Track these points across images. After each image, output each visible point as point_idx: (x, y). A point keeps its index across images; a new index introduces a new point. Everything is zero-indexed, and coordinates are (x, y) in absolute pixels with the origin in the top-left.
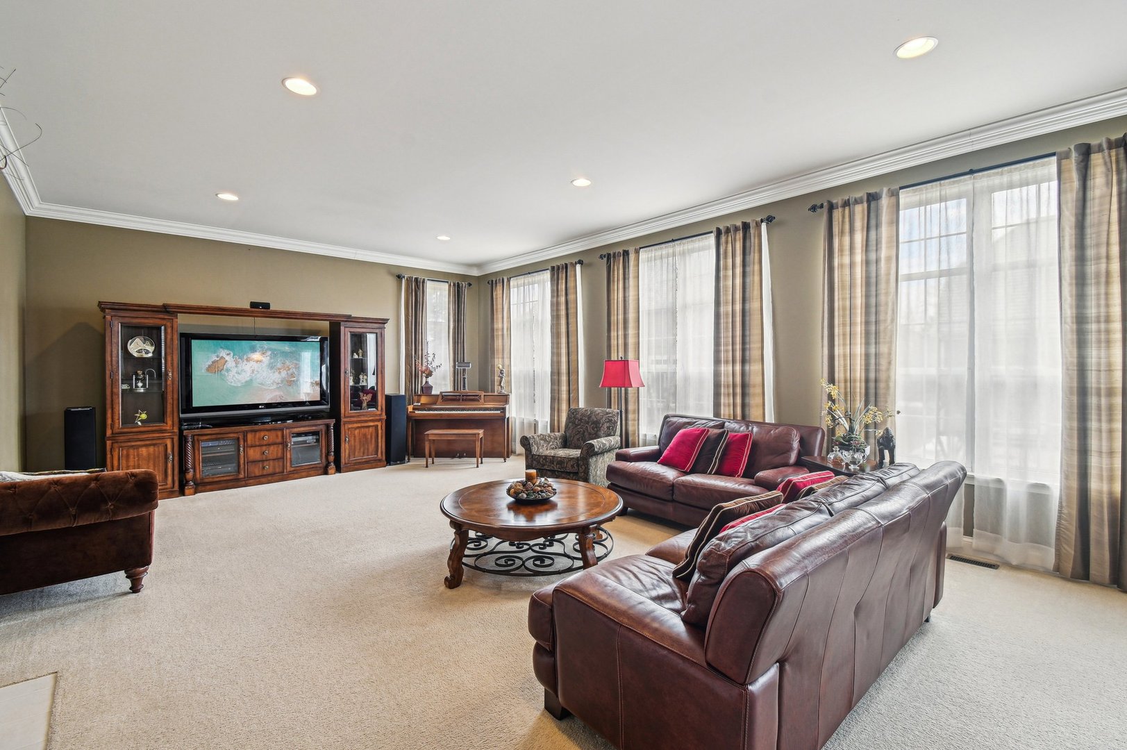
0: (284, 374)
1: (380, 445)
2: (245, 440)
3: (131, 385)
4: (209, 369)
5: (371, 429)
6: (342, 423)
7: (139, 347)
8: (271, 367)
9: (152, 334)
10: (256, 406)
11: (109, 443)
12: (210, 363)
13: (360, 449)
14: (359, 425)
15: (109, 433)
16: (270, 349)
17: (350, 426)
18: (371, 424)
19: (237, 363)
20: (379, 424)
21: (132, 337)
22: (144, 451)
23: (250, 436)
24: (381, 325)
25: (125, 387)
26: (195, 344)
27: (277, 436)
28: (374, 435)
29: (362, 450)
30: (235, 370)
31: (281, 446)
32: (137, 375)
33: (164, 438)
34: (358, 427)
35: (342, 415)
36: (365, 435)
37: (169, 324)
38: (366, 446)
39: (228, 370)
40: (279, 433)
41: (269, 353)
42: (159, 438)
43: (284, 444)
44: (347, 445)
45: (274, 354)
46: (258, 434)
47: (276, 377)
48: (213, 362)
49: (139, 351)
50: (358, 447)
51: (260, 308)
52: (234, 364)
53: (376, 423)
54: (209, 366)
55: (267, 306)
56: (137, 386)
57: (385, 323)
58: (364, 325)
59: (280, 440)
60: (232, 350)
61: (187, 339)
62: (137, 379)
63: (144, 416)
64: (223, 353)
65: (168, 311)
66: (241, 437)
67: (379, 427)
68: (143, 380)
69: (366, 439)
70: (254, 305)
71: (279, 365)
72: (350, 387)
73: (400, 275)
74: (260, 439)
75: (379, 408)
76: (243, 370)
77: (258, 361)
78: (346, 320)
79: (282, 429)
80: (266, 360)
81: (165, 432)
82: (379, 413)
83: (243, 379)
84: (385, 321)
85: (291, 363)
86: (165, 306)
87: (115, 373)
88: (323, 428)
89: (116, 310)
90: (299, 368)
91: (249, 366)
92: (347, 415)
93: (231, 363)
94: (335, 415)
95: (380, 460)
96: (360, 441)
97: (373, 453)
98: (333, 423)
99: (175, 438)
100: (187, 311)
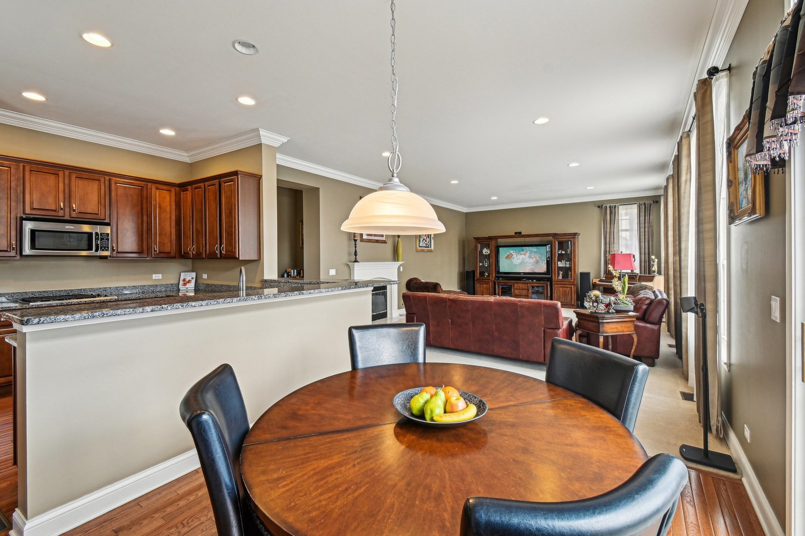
0: (534, 259)
1: (573, 297)
3: (483, 264)
4: (506, 258)
5: (568, 289)
6: (553, 284)
7: (486, 251)
8: (530, 257)
9: (488, 247)
10: (520, 273)
11: (476, 282)
12: (506, 255)
13: (562, 298)
14: (562, 286)
15: (476, 279)
17: (557, 286)
18: (568, 286)
19: (517, 255)
20: (573, 286)
21: (484, 248)
22: (484, 285)
23: (516, 285)
24: (574, 236)
25: (481, 264)
26: (501, 249)
28: (570, 292)
30: (516, 258)
31: (527, 291)
32: (485, 260)
35: (553, 280)
36: (565, 291)
37: (491, 243)
38: (565, 297)
39: (513, 258)
40: (526, 285)
41: (529, 251)
42: (488, 282)
43: (528, 290)
45: (531, 252)
46: (518, 285)
47: (532, 261)
48: (508, 255)
50: (561, 296)
51: (519, 234)
55: (520, 233)
56: (485, 264)
58: (564, 237)
59: (526, 288)
60: (515, 250)
61: (498, 248)
62: (485, 262)
63: (487, 274)
64: (512, 252)
65: (490, 238)
66: (513, 285)
67: (573, 288)
68: (487, 263)
69: (566, 293)
70: (516, 233)
71: (532, 256)
72: (558, 267)
73: (600, 205)
74: (519, 287)
75: (573, 278)
76: (519, 258)
77: (525, 255)
78: (555, 235)
79: (527, 283)
80: (528, 254)
81: (489, 280)
82: (573, 281)
83: (519, 261)
84: (575, 234)
85: (537, 256)
86: (489, 237)
87: (477, 260)
88: (545, 285)
89: (478, 239)
90: (540, 258)
91: (521, 257)
92: (556, 280)
93: (515, 256)
94: (550, 280)
95: (574, 305)
96: (563, 294)
97: (570, 301)
98: (549, 284)
99: (493, 282)
100: (496, 238)
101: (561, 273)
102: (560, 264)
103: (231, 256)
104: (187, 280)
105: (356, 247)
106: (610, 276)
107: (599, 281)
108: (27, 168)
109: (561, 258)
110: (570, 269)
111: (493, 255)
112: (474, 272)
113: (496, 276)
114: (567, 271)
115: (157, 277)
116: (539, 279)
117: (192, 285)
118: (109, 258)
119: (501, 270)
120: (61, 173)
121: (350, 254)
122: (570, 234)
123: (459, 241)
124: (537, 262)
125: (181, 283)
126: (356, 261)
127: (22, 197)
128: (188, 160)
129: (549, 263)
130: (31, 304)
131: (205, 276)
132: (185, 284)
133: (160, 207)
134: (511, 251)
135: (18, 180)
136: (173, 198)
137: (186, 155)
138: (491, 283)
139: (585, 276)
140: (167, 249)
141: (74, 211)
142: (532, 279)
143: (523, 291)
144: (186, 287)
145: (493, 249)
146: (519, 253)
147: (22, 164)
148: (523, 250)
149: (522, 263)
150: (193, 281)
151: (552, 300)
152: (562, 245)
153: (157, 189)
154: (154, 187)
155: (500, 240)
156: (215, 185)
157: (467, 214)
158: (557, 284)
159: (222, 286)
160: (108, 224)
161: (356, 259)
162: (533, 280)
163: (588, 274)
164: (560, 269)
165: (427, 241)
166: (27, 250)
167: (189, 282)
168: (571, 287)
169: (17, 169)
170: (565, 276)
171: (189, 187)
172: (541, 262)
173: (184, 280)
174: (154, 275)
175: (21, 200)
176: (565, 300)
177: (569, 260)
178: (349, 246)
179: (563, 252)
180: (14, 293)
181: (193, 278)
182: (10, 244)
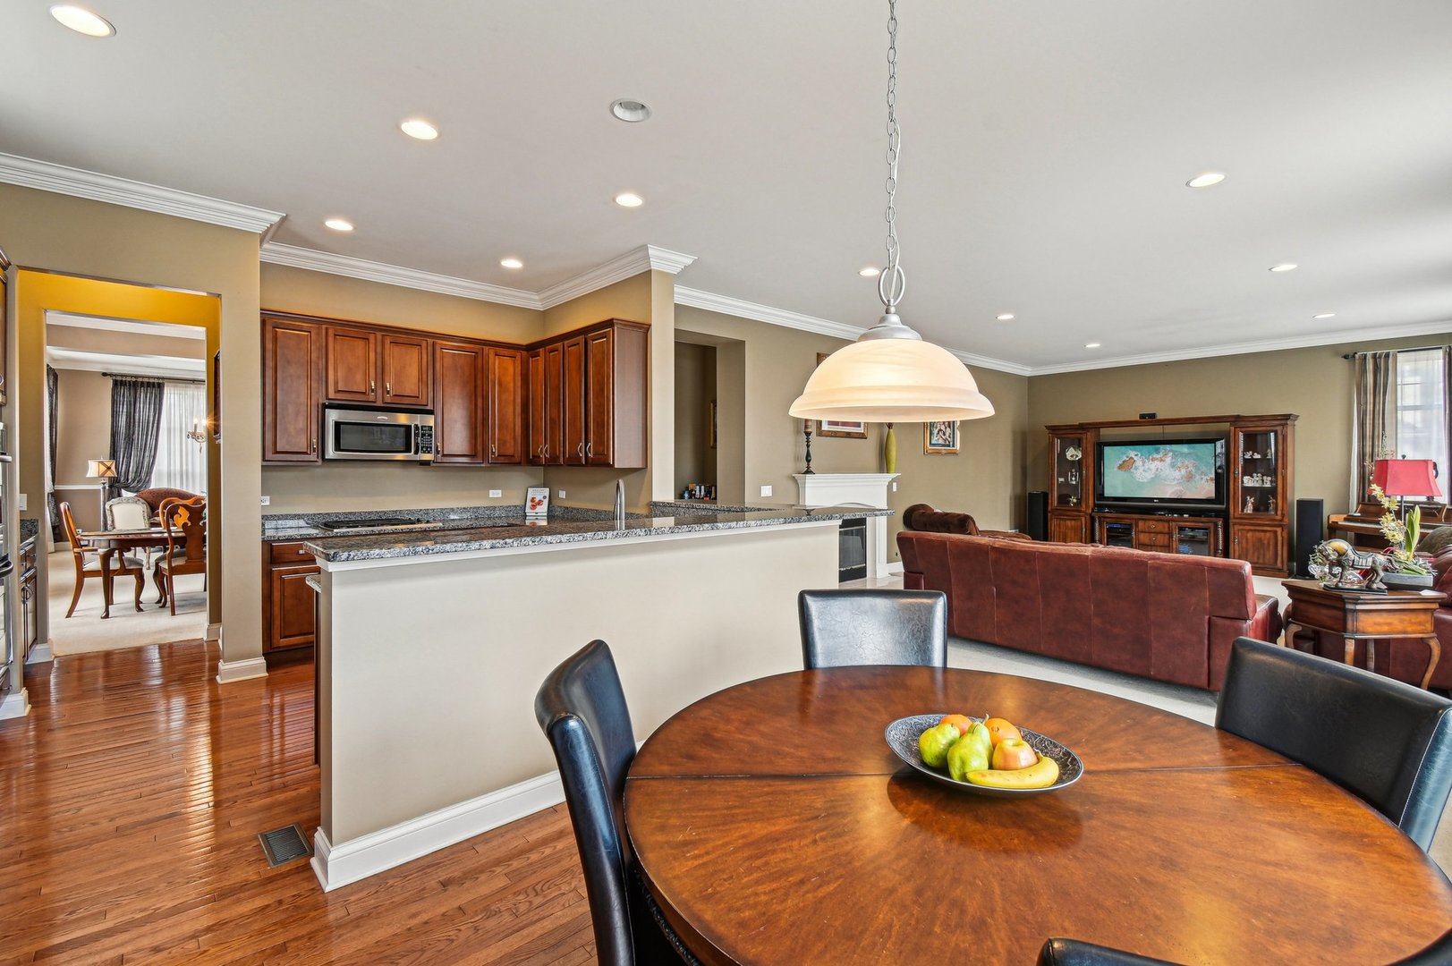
0: (1183, 471)
1: (1280, 552)
2: (1137, 526)
3: (1066, 479)
4: (1121, 467)
5: (1268, 534)
6: (1231, 524)
7: (1072, 454)
8: (1173, 466)
9: (1078, 444)
10: (1151, 500)
11: (1049, 515)
12: (1121, 462)
13: (1253, 553)
14: (1252, 528)
15: (1050, 508)
16: (1171, 451)
17: (1241, 527)
18: (1269, 529)
19: (1144, 463)
20: (1279, 530)
21: (1068, 447)
22: (1068, 523)
23: (1141, 524)
24: (1283, 422)
25: (1061, 480)
26: (1107, 450)
27: (1164, 527)
28: (1272, 543)
29: (1256, 554)
30: (1141, 469)
31: (1167, 536)
32: (1071, 472)
33: (1079, 516)
34: (1252, 530)
35: (1231, 516)
36: (1260, 540)
37: (1084, 437)
38: (1262, 552)
39: (1136, 468)
40: (1166, 525)
41: (1171, 454)
42: (1077, 516)
43: (1170, 534)
44: (1237, 547)
45: (1175, 455)
46: (1147, 523)
47: (1177, 474)
48: (1124, 462)
49: (1072, 456)
50: (1251, 550)
51: (1149, 419)
52: (1141, 463)
53: (1275, 529)
54: (1121, 465)
55: (1153, 416)
56: (1071, 480)
57: (1287, 419)
58: (1258, 423)
59: (1166, 530)
60: (1140, 451)
61: (1100, 446)
62: (1072, 476)
63: (1075, 501)
64: (1132, 455)
65: (1083, 427)
66: (1134, 522)
67: (1279, 534)
68: (1076, 477)
69: (1263, 544)
70: (1142, 416)
71: (1179, 464)
72: (1243, 488)
73: (1349, 354)
74: (1149, 527)
75: (1279, 513)
76: (1149, 469)
77: (1161, 460)
78: (1236, 420)
79: (1168, 521)
80: (1168, 460)
81: (1080, 511)
82: (1279, 517)
83: (1149, 475)
84: (1287, 417)
85: (1189, 463)
86: (1081, 425)
87: (1053, 471)
88: (1212, 526)
89: (1055, 430)
90: (1196, 467)
91: (1154, 465)
92: (1236, 515)
93: (1139, 463)
94: (1224, 515)
95: (1280, 570)
96: (1254, 546)
97: (1272, 561)
98: (1220, 523)
99: (1088, 517)
100: (1097, 426)
101: (1250, 500)
102: (1249, 482)
103: (601, 462)
104: (537, 500)
105: (808, 446)
106: (1372, 509)
107: (1346, 519)
108: (331, 333)
109: (1250, 467)
110: (1272, 492)
111: (1090, 460)
112: (1045, 496)
113: (1095, 505)
114: (1264, 499)
115: (495, 494)
116: (1195, 513)
117: (543, 509)
118: (433, 465)
119: (1108, 492)
120: (372, 338)
121: (797, 459)
122: (1274, 418)
123: (1014, 433)
124: (1190, 477)
125: (529, 504)
126: (808, 472)
127: (324, 374)
128: (539, 306)
129: (1222, 480)
130: (335, 530)
131: (562, 494)
132: (533, 506)
133: (500, 385)
134: (1131, 452)
135: (319, 349)
136: (518, 369)
137: (537, 297)
138: (1083, 519)
139: (1310, 509)
140: (510, 451)
141: (388, 392)
142: (1181, 511)
143: (1159, 536)
144: (536, 510)
145: (1090, 449)
146: (1147, 457)
147: (324, 326)
148: (1157, 451)
149: (1156, 478)
150: (546, 502)
151: (1228, 558)
152: (1252, 441)
153: (496, 355)
154: (491, 352)
155: (1104, 432)
156: (578, 344)
157: (1031, 379)
158: (1241, 524)
159: (588, 510)
160: (431, 412)
161: (808, 467)
162: (1182, 515)
163: (1317, 505)
164: (1248, 491)
165: (947, 434)
166: (331, 453)
167: (540, 503)
168: (1276, 532)
169: (319, 334)
170: (1262, 506)
171: (541, 350)
172: (1198, 477)
173: (533, 500)
174: (491, 491)
175: (324, 379)
176: (1258, 558)
177: (1272, 472)
178: (796, 444)
179: (1257, 456)
180: (314, 515)
181: (545, 497)
182: (310, 444)
